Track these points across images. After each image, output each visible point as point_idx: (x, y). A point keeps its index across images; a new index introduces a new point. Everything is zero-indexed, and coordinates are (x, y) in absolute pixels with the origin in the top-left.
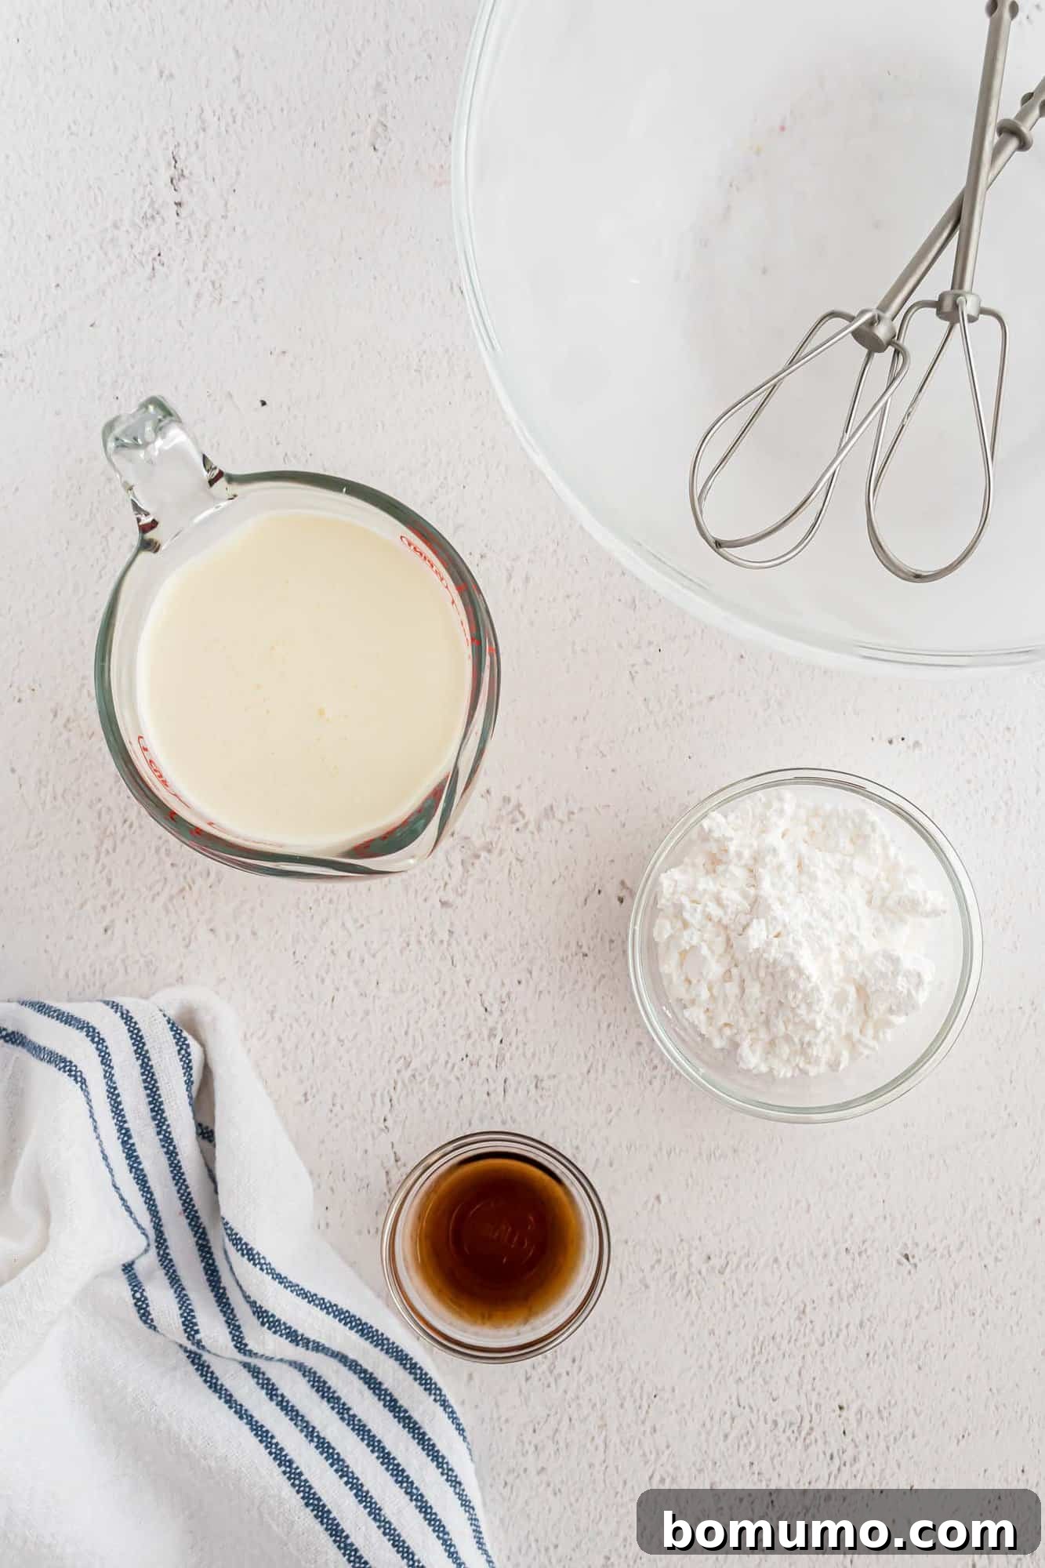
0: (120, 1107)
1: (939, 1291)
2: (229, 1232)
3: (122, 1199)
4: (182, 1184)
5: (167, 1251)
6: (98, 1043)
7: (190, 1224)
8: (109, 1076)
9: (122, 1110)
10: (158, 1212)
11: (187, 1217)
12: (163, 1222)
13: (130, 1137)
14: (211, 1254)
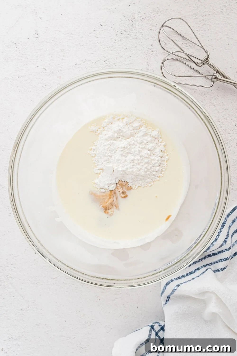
0: (182, 276)
1: (212, 106)
2: (206, 251)
3: (201, 275)
4: (196, 262)
5: (210, 263)
6: (170, 282)
7: (204, 259)
8: (176, 279)
9: (183, 276)
10: (202, 266)
11: (203, 260)
12: (204, 265)
13: (188, 273)
14: (210, 254)
